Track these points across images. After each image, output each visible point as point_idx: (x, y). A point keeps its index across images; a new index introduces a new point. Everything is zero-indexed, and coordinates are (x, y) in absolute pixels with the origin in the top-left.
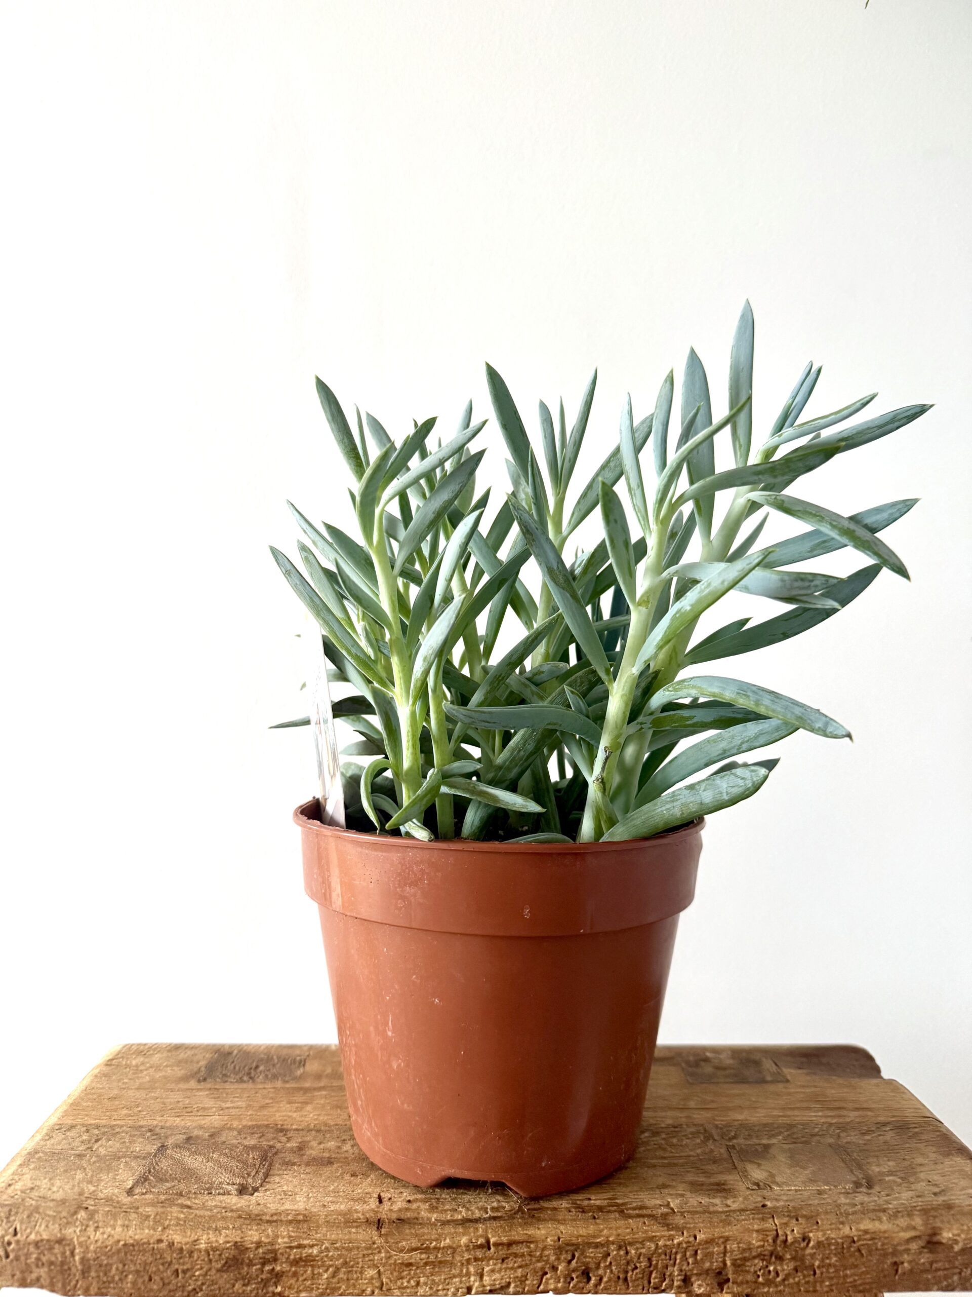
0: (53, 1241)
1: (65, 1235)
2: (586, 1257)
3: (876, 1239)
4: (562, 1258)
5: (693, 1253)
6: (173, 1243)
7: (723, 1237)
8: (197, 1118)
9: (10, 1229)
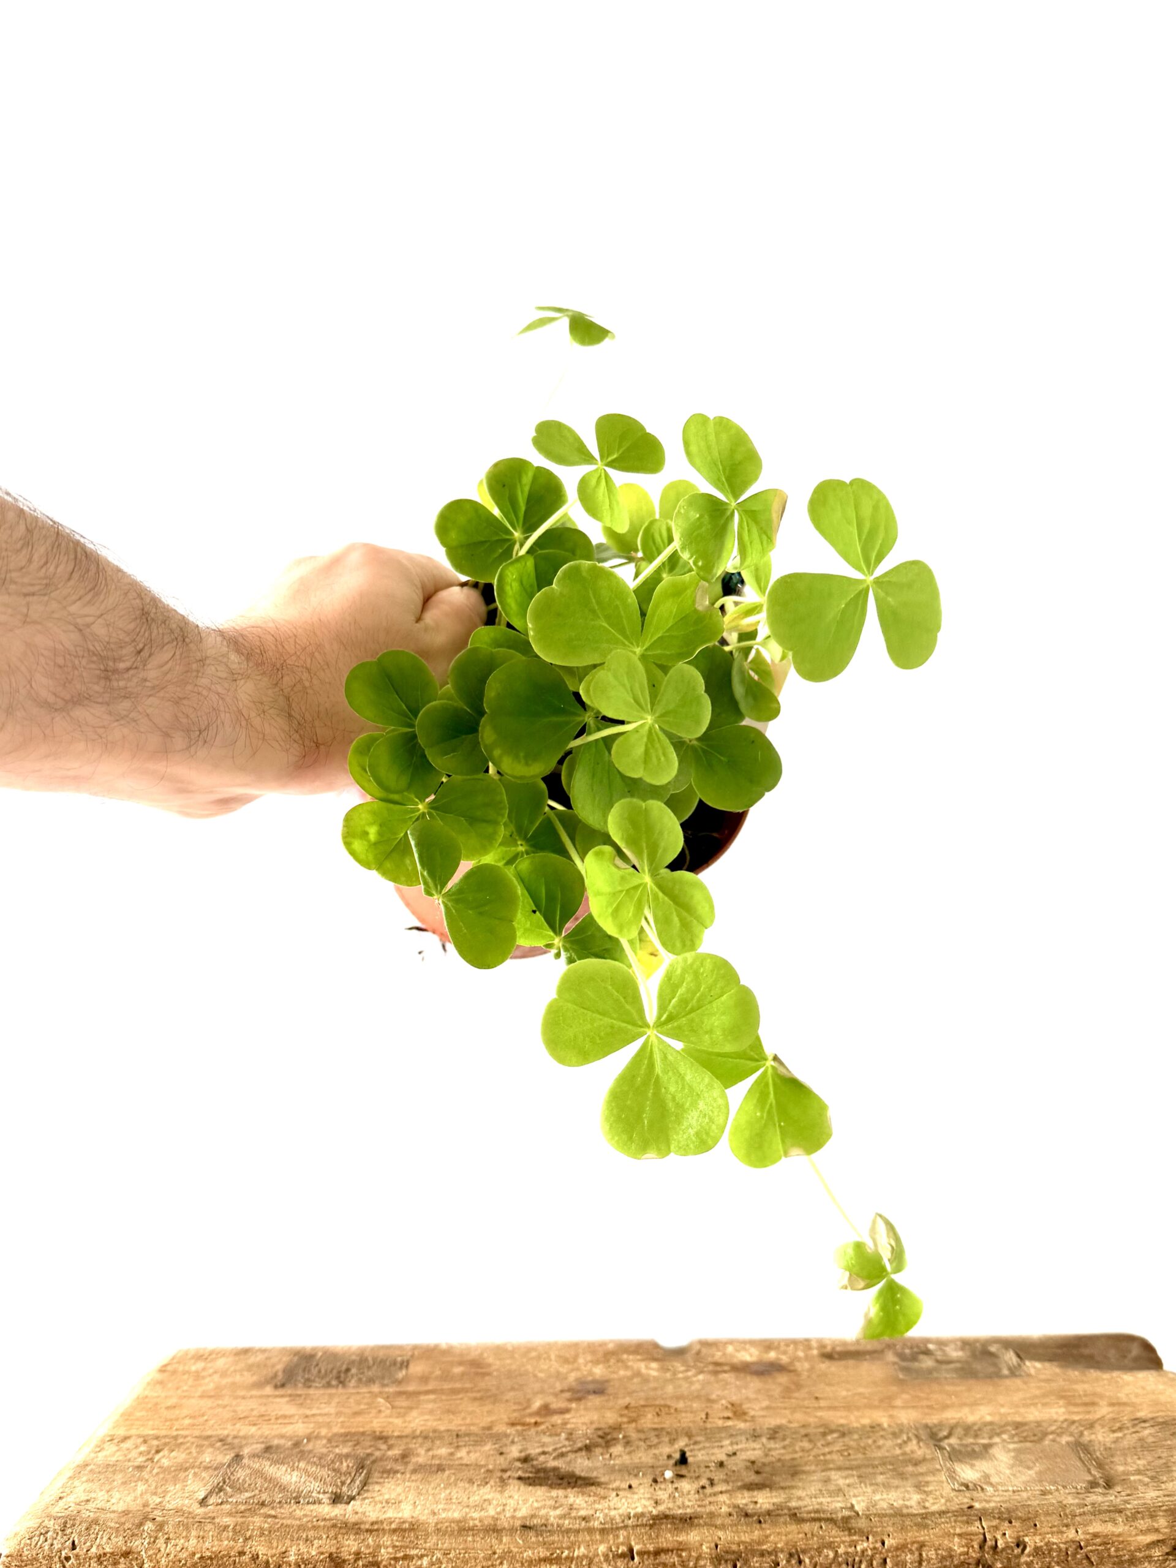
0: (117, 1554)
1: (131, 1548)
2: (749, 1567)
3: (1108, 1543)
5: (881, 1561)
6: (257, 1555)
7: (918, 1542)
8: (275, 1427)
9: (67, 1543)
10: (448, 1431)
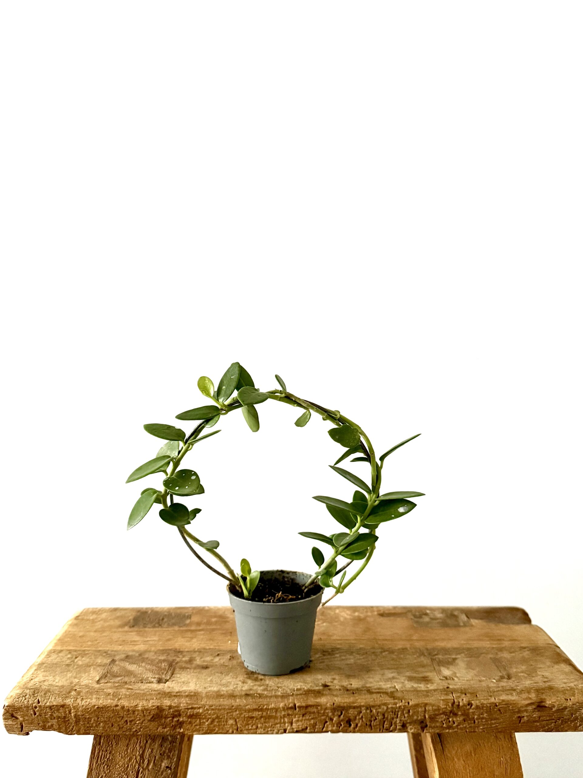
0: (59, 706)
1: (65, 702)
2: (348, 713)
3: (509, 704)
4: (336, 714)
5: (407, 711)
6: (124, 707)
7: (424, 703)
8: (131, 646)
9: (36, 701)
10: (210, 649)
